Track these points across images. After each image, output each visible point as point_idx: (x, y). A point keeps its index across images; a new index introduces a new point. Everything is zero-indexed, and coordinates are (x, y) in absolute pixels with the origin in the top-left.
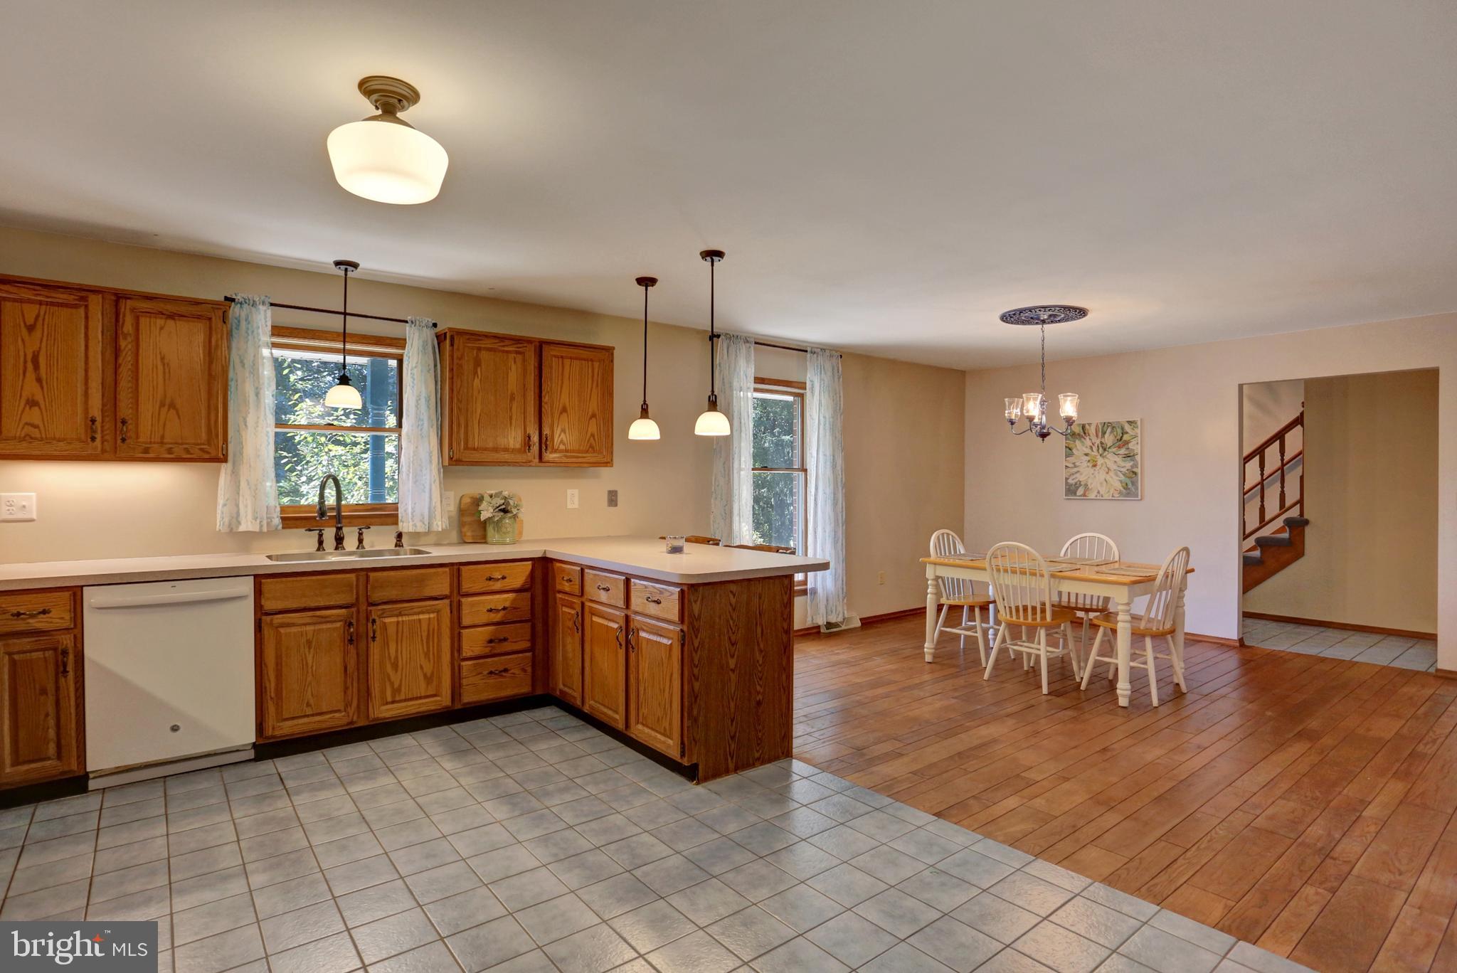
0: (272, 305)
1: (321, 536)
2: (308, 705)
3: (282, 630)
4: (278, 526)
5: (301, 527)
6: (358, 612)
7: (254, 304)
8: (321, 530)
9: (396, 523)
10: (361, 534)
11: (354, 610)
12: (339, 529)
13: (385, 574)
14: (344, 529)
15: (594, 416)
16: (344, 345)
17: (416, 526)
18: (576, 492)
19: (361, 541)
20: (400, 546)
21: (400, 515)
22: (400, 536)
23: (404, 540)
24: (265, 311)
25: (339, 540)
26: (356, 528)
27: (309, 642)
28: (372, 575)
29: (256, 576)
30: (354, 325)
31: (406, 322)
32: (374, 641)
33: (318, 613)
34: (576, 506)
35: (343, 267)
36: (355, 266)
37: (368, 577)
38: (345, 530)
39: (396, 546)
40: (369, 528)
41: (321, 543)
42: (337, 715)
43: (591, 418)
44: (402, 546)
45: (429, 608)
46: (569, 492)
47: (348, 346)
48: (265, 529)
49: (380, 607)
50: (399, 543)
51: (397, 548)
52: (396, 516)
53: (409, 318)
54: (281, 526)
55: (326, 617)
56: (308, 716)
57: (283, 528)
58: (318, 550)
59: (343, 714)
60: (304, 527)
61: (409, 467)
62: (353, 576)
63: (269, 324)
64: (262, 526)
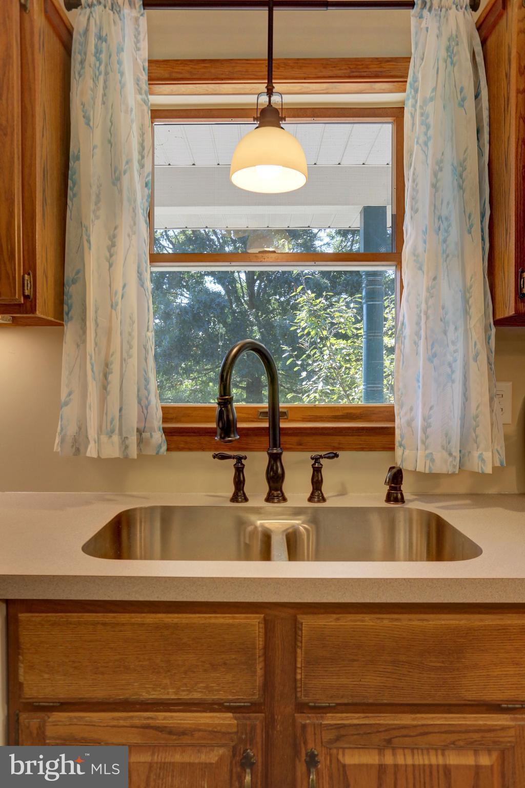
1: (239, 470)
4: (160, 446)
5: (203, 449)
6: (270, 724)
8: (239, 459)
9: (390, 447)
10: (317, 470)
11: (257, 719)
12: (275, 458)
13: (348, 621)
17: (433, 461)
19: (317, 483)
20: (396, 500)
21: (397, 432)
22: (396, 478)
23: (406, 488)
25: (275, 479)
26: (308, 455)
28: (308, 622)
33: (162, 718)
37: (296, 626)
38: (288, 458)
39: (388, 500)
40: (336, 456)
41: (239, 483)
44: (402, 501)
45: (476, 736)
48: (133, 452)
49: (331, 719)
50: (395, 494)
51: (392, 505)
52: (390, 432)
54: (164, 447)
55: (183, 733)
57: (168, 450)
58: (234, 499)
60: (210, 449)
61: (418, 324)
62: (254, 621)
63: (144, 54)
64: (127, 447)
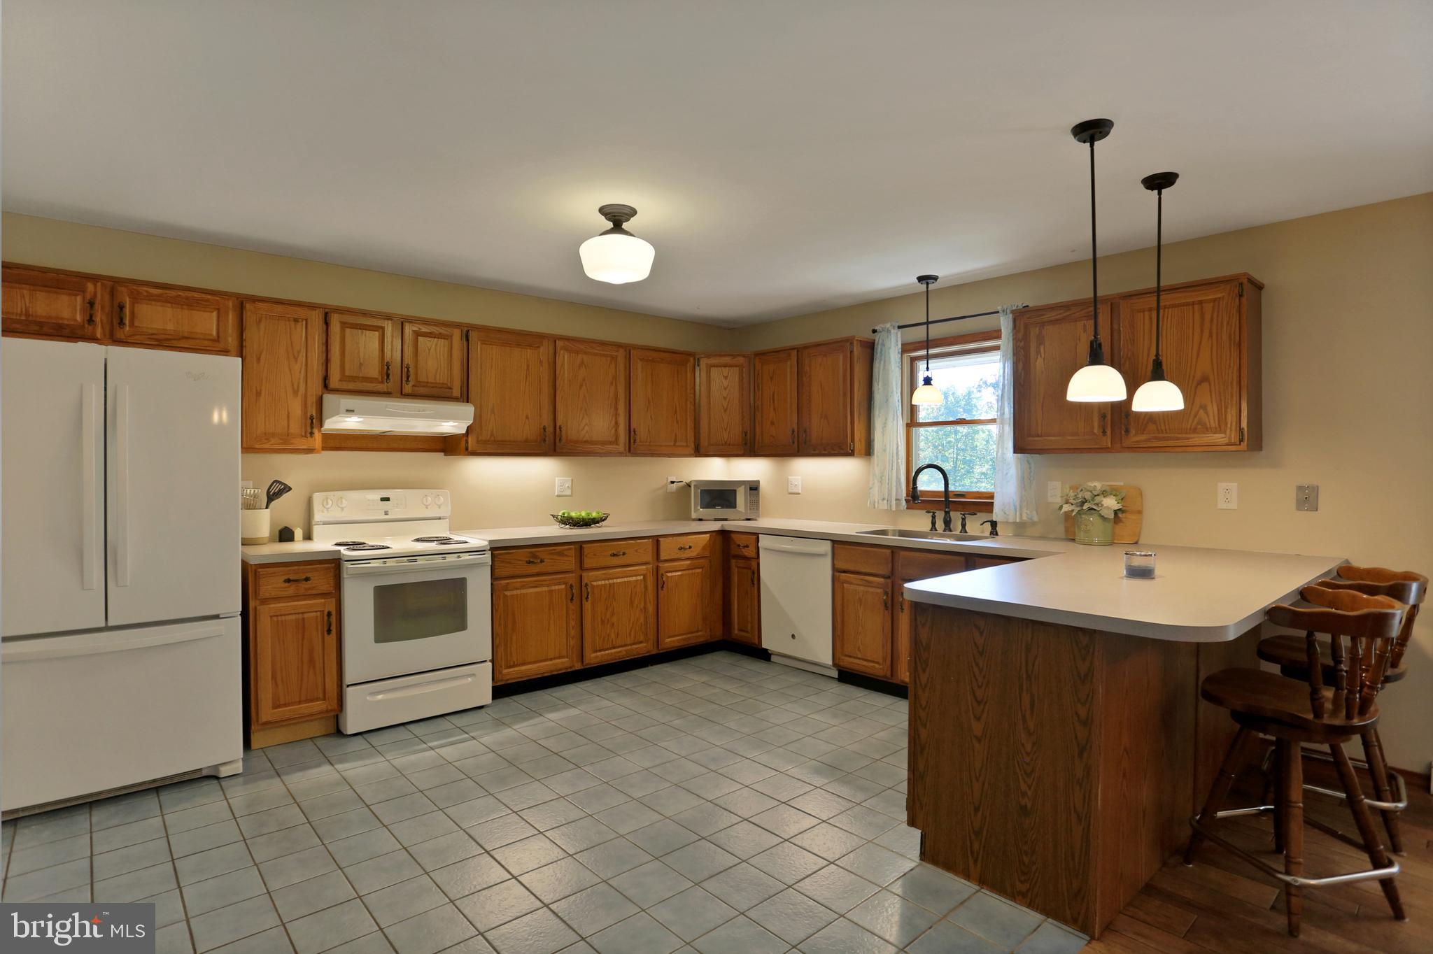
0: (900, 327)
1: (934, 517)
2: (859, 650)
3: (845, 585)
4: (903, 506)
5: (921, 509)
6: (893, 583)
7: (889, 331)
8: (934, 513)
9: (991, 511)
10: (964, 519)
11: (889, 581)
12: (947, 513)
13: (912, 554)
14: (951, 513)
15: (1204, 379)
16: (928, 351)
17: (1008, 517)
18: (1234, 486)
19: (964, 525)
21: (994, 504)
22: (994, 524)
23: (999, 528)
24: (897, 333)
25: (947, 523)
26: (959, 513)
27: (860, 600)
28: (902, 553)
29: (834, 542)
30: (936, 331)
31: (998, 312)
32: (902, 612)
33: (865, 578)
34: (1233, 505)
35: (924, 282)
36: (935, 278)
37: (899, 554)
39: (991, 534)
40: (975, 514)
41: (934, 523)
42: (877, 666)
43: (1199, 383)
44: (997, 534)
46: (1222, 486)
47: (931, 351)
48: (894, 509)
50: (994, 533)
51: (992, 536)
52: (992, 504)
53: (999, 308)
54: (906, 507)
55: (871, 583)
56: (859, 659)
57: (907, 508)
58: (931, 530)
59: (881, 667)
60: (923, 509)
62: (888, 552)
63: (900, 344)
64: (891, 506)
